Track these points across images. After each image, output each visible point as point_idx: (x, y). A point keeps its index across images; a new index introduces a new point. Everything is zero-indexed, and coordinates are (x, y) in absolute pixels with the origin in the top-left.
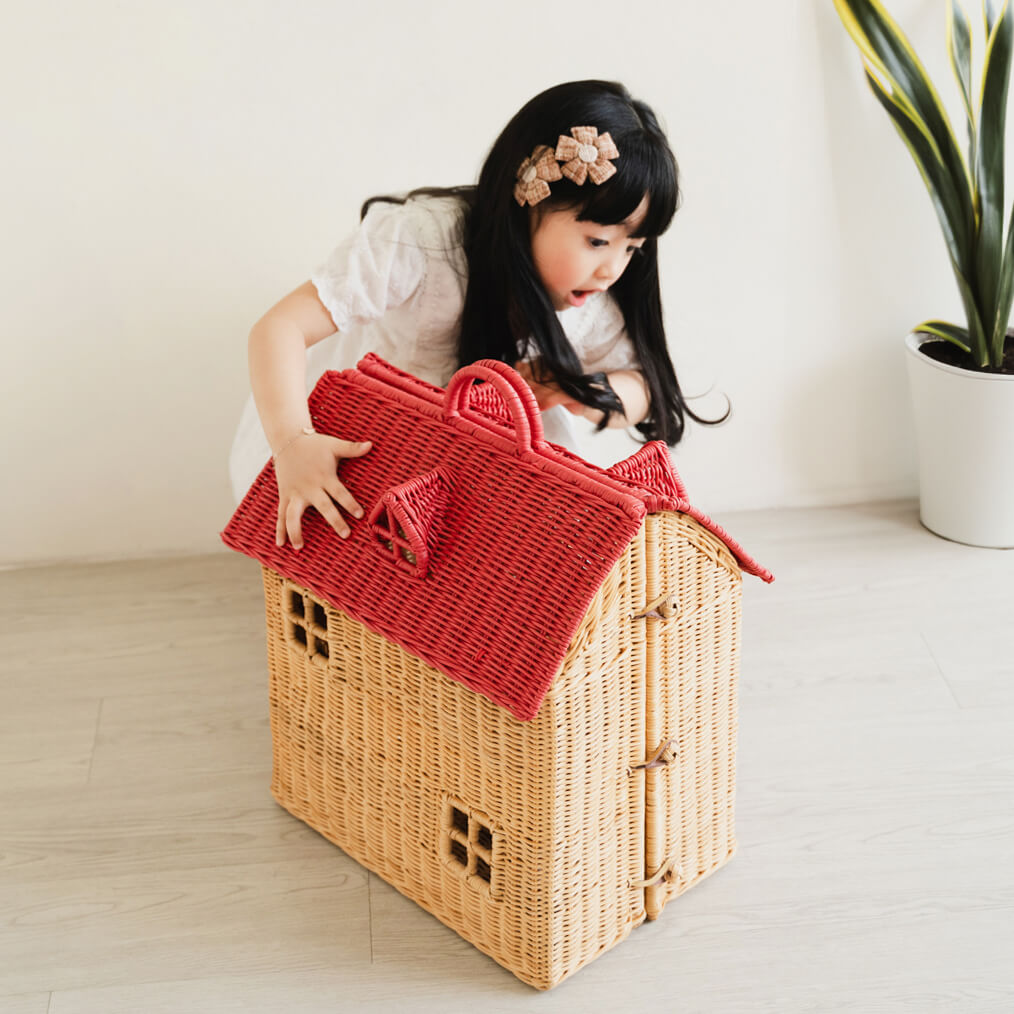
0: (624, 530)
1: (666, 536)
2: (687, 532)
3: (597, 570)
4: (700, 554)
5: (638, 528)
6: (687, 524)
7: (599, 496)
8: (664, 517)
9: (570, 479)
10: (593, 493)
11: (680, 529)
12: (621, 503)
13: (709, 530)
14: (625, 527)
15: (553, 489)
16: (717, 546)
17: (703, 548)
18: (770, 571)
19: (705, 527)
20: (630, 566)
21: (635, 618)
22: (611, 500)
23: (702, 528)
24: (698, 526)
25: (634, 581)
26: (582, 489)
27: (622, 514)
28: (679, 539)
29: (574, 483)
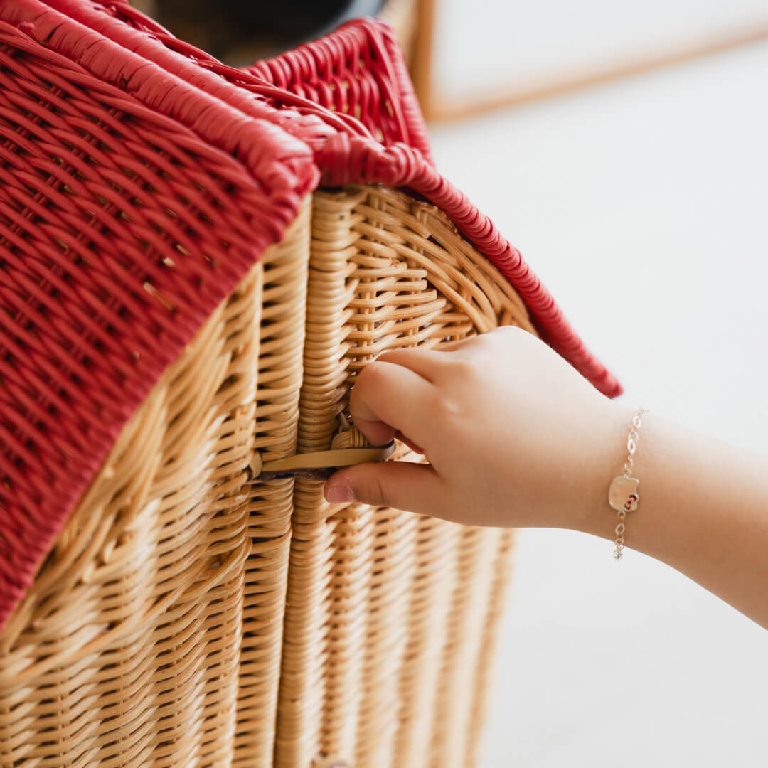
0: (243, 226)
1: (370, 260)
2: (427, 254)
3: (149, 338)
4: (451, 318)
5: (286, 222)
6: (428, 234)
7: (188, 123)
8: (367, 203)
9: (113, 72)
10: (171, 115)
11: (408, 245)
12: (245, 146)
13: (486, 256)
14: (248, 218)
15: (66, 96)
16: (499, 300)
17: (463, 301)
18: (617, 372)
19: (477, 247)
20: (256, 333)
21: (262, 475)
22: (218, 134)
23: (468, 248)
24: (457, 239)
25: (267, 377)
26: (143, 102)
27: (242, 177)
28: (402, 269)
29: (122, 83)
